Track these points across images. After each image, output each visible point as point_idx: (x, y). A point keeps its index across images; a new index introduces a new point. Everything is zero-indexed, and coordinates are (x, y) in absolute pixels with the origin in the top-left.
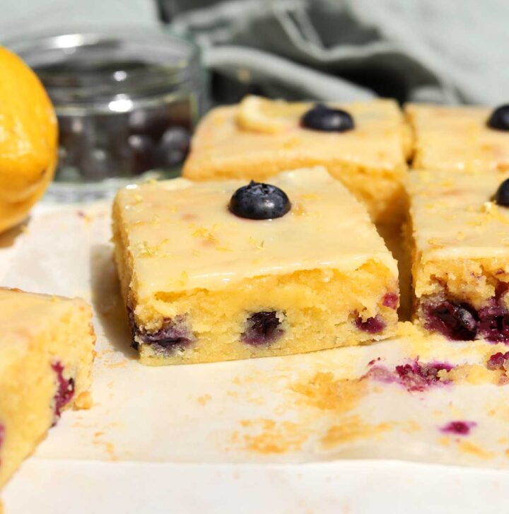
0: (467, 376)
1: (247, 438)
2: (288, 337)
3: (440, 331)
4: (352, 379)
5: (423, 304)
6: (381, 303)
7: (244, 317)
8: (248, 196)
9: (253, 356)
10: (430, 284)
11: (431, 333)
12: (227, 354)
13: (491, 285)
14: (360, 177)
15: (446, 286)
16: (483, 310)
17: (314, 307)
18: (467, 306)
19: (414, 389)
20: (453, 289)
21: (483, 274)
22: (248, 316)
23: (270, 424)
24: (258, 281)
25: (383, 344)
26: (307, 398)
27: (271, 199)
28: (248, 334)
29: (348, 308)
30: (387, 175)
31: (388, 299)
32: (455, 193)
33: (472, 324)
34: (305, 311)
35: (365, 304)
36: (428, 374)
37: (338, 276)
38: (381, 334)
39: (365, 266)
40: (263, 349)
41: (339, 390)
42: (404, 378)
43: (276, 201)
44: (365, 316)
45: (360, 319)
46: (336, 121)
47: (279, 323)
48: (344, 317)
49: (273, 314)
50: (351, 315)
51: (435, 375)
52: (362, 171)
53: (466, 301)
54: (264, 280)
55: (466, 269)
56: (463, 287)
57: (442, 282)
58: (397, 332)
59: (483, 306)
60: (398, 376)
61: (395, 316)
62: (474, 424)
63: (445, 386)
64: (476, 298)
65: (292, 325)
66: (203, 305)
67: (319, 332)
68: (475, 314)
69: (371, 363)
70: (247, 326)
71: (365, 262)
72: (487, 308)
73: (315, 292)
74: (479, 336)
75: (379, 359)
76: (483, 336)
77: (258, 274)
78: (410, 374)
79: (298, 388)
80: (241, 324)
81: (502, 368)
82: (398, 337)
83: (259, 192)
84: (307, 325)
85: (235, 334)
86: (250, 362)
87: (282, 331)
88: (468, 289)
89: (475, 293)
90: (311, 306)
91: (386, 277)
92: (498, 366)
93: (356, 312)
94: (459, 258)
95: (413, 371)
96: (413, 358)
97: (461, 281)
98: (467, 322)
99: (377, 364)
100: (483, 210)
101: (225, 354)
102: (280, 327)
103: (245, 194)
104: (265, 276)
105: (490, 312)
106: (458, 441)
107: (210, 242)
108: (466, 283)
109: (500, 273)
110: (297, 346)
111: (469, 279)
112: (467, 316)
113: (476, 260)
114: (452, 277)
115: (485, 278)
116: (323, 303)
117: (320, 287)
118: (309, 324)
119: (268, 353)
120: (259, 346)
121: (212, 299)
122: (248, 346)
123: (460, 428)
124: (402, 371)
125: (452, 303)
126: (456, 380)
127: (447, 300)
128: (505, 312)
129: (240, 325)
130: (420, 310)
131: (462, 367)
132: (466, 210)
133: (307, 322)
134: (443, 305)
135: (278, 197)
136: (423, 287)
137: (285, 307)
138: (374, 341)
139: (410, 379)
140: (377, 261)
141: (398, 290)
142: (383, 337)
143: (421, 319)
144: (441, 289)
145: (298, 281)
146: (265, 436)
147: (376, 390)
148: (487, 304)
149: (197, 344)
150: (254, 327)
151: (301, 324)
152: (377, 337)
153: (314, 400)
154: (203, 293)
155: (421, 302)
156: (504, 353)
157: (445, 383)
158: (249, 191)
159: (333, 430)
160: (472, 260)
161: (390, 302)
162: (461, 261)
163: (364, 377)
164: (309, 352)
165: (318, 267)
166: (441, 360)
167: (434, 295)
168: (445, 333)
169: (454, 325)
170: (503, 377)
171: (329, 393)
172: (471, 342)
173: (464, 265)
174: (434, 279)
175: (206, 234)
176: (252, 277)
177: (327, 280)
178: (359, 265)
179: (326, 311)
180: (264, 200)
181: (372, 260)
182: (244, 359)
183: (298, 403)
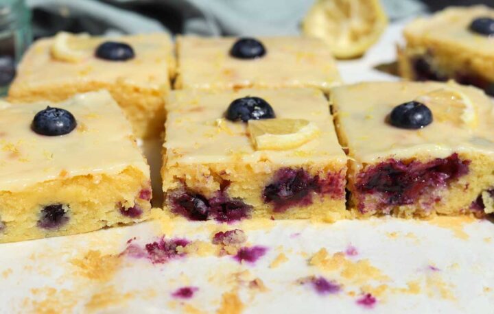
0: (198, 249)
1: (34, 303)
2: (72, 222)
3: (182, 214)
4: (114, 254)
5: (169, 196)
6: (138, 196)
7: (39, 210)
8: (44, 119)
9: (47, 236)
10: (174, 182)
11: (176, 216)
12: (27, 235)
13: (217, 182)
14: (135, 95)
15: (185, 183)
16: (212, 199)
17: (89, 201)
18: (200, 196)
19: (157, 261)
20: (190, 185)
21: (211, 175)
22: (42, 209)
23: (53, 291)
24: (47, 184)
25: (141, 225)
26: (81, 269)
27: (60, 120)
28: (42, 221)
29: (114, 201)
30: (155, 93)
31: (143, 194)
32: (199, 110)
33: (204, 209)
34: (84, 204)
35: (126, 198)
36: (170, 249)
37: (105, 178)
38: (139, 218)
39: (126, 171)
40: (54, 231)
41: (103, 264)
42: (151, 254)
43: (65, 122)
44: (127, 206)
45: (124, 208)
46: (121, 52)
47: (64, 213)
48: (112, 207)
49: (60, 206)
50: (117, 206)
51: (175, 249)
52: (137, 90)
53: (200, 193)
54: (52, 183)
55: (198, 171)
56: (197, 184)
57: (182, 181)
58: (150, 216)
59: (212, 197)
60: (146, 252)
61: (149, 205)
62: (197, 289)
63: (181, 259)
64: (207, 191)
65: (75, 214)
66: (8, 202)
67: (94, 218)
68: (206, 202)
69: (129, 242)
70: (42, 215)
71: (126, 168)
72: (214, 198)
73: (89, 190)
74: (210, 218)
75: (135, 238)
76: (213, 218)
77: (48, 180)
78: (156, 250)
79: (75, 262)
80: (38, 215)
81: (223, 244)
82: (151, 219)
83: (52, 115)
84: (85, 213)
85: (33, 221)
86: (45, 241)
87: (67, 219)
88: (200, 185)
89: (206, 188)
90: (87, 200)
91: (141, 178)
92: (219, 242)
93: (120, 203)
94: (193, 164)
95: (159, 248)
96: (160, 237)
97: (195, 180)
98: (201, 208)
99: (133, 242)
100: (216, 124)
101: (26, 236)
102: (65, 215)
103: (42, 117)
104: (52, 181)
105: (217, 201)
106: (183, 304)
107: (14, 155)
108: (198, 181)
109: (223, 174)
110: (79, 228)
111: (201, 178)
112: (201, 204)
113: (206, 165)
114: (189, 177)
115: (212, 177)
116: (96, 198)
117: (93, 187)
118: (87, 213)
119: (59, 233)
120: (52, 229)
121: (15, 198)
122: (43, 229)
123: (186, 293)
124: (150, 248)
125: (190, 195)
126: (189, 253)
127: (186, 193)
128: (228, 201)
129: (36, 215)
130: (167, 200)
131: (194, 243)
132: (204, 123)
133: (85, 211)
134: (183, 197)
135: (66, 119)
136: (168, 185)
137: (69, 202)
138: (134, 222)
139: (155, 254)
140: (133, 167)
141: (151, 187)
142: (141, 220)
143: (168, 207)
144: (182, 185)
145: (77, 182)
146: (48, 301)
147: (128, 265)
148: (214, 195)
149: (5, 229)
150: (46, 216)
151: (80, 213)
152: (136, 220)
153: (86, 271)
154: (7, 194)
155: (168, 195)
156: (224, 232)
157: (181, 255)
158: (45, 114)
159: (96, 297)
160: (203, 164)
161: (144, 196)
162: (195, 166)
163: (122, 254)
164: (87, 232)
165: (91, 173)
166: (181, 237)
167: (177, 189)
168: (185, 215)
169: (192, 210)
170: (222, 251)
171: (97, 266)
172: (204, 221)
173: (197, 169)
174: (176, 178)
175: (13, 149)
176: (42, 181)
177: (97, 182)
178: (121, 170)
179: (98, 204)
180: (55, 121)
181: (130, 166)
182: (41, 238)
183: (74, 274)
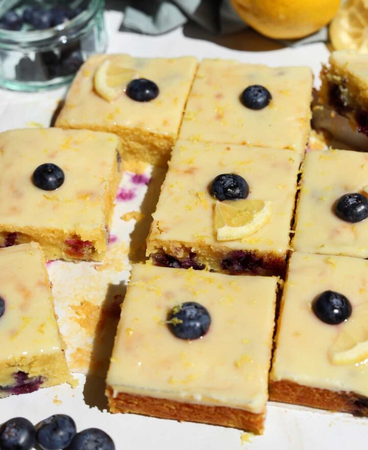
10: (154, 250)
13: (186, 253)
15: (163, 251)
16: (183, 263)
21: (182, 248)
52: (152, 134)
56: (171, 254)
68: (179, 263)
69: (116, 297)
97: (170, 251)
105: (187, 264)
109: (190, 249)
111: (174, 251)
113: (178, 242)
114: (165, 248)
128: (195, 265)
136: (150, 252)
144: (160, 252)
148: (185, 260)
162: (169, 242)
173: (171, 244)
183: (71, 318)
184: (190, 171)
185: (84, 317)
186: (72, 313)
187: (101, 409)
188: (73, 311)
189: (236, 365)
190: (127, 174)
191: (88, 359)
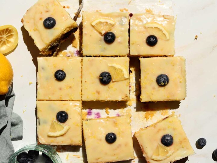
184: (98, 93)
185: (150, 116)
186: (149, 120)
187: (180, 103)
188: (148, 120)
189: (174, 65)
190: (87, 117)
191: (165, 111)
